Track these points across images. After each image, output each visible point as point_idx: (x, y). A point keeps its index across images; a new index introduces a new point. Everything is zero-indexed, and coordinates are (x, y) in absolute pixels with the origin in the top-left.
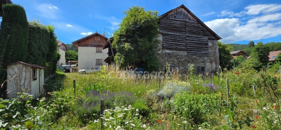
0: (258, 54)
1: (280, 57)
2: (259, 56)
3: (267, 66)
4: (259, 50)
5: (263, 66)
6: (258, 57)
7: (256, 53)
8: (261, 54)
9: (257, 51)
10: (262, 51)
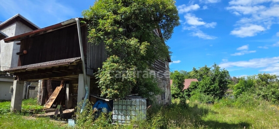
0: (178, 81)
1: (193, 85)
2: (179, 83)
3: (184, 93)
4: (179, 78)
5: (181, 93)
6: (177, 84)
7: (176, 80)
8: (179, 81)
9: (177, 78)
10: (181, 79)
